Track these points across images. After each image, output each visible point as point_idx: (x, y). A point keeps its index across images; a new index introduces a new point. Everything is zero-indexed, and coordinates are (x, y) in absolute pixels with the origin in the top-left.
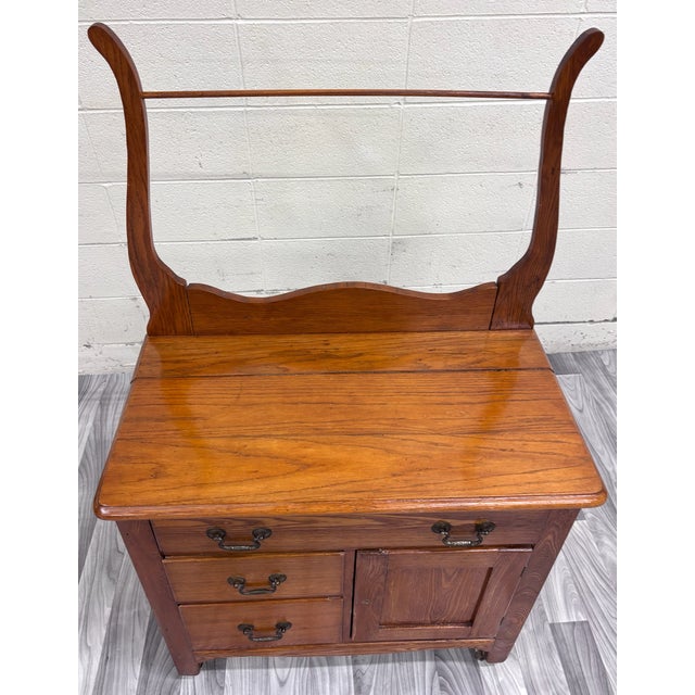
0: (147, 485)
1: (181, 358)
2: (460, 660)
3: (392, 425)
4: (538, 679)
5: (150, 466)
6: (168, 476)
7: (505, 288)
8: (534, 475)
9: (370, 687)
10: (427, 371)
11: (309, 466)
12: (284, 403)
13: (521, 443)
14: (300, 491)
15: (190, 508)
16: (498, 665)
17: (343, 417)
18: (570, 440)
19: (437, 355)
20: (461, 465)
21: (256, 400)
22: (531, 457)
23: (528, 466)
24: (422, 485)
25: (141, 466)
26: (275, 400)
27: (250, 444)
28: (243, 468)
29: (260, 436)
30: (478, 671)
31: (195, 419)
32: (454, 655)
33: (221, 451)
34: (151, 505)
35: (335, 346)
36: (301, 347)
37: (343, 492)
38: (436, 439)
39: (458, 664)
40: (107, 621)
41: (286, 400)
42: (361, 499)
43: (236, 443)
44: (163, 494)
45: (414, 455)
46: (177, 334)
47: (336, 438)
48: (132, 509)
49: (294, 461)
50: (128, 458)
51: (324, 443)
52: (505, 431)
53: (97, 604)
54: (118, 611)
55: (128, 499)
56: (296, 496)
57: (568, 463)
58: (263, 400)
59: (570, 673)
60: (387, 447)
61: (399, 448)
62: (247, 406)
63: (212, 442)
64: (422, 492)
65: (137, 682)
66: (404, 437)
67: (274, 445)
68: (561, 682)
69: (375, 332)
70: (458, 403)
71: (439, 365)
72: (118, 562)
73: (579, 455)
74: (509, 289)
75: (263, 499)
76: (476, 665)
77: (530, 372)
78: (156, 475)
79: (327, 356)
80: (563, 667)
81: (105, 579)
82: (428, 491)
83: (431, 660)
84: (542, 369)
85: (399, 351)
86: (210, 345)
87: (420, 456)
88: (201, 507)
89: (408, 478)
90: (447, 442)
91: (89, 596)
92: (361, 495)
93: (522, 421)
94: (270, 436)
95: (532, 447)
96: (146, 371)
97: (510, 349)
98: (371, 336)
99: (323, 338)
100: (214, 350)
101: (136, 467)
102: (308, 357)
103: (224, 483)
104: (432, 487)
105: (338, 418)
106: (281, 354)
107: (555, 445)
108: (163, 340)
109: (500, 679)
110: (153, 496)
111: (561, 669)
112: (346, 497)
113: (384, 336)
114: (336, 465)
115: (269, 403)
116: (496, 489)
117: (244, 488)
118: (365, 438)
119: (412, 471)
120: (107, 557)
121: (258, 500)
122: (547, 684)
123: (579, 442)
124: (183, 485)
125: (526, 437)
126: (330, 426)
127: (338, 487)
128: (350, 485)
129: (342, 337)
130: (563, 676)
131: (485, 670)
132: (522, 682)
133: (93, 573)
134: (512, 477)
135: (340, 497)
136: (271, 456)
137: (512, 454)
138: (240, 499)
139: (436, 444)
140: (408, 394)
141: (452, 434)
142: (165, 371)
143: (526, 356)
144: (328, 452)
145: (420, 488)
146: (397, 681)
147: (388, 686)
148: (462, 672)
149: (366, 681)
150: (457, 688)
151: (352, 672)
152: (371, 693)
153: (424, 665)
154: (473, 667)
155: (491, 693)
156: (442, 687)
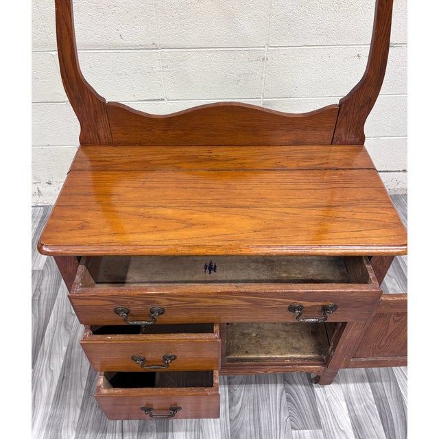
0: (76, 233)
1: (104, 159)
2: (301, 385)
3: (256, 202)
4: (354, 396)
5: (78, 222)
6: (91, 228)
7: (345, 108)
8: (360, 233)
9: (239, 398)
10: (284, 169)
11: (194, 225)
12: (177, 187)
13: (351, 214)
14: (187, 239)
15: (106, 248)
16: (327, 387)
17: (220, 197)
18: (387, 212)
19: (292, 159)
20: (305, 226)
21: (157, 185)
22: (359, 222)
23: (356, 227)
24: (276, 237)
25: (72, 222)
26: (171, 185)
27: (152, 211)
28: (147, 225)
29: (159, 207)
30: (313, 391)
31: (112, 195)
32: (297, 381)
33: (129, 214)
34: (78, 246)
35: (216, 153)
36: (192, 154)
37: (218, 240)
38: (288, 210)
39: (300, 387)
40: (64, 355)
41: (179, 186)
42: (231, 245)
43: (142, 210)
44: (87, 239)
45: (272, 220)
46: (101, 144)
47: (214, 209)
48: (64, 248)
49: (183, 222)
50: (63, 217)
51: (205, 212)
52: (340, 206)
53: (57, 345)
54: (71, 349)
55: (62, 241)
56: (184, 242)
57: (385, 226)
58: (162, 185)
59: (376, 394)
60: (251, 214)
61: (260, 216)
62: (150, 188)
63: (123, 209)
64: (275, 242)
65: (83, 391)
66: (264, 209)
67: (169, 212)
68: (370, 399)
69: (246, 145)
70: (306, 189)
71: (293, 165)
72: (72, 321)
73: (395, 221)
74: (348, 108)
75: (160, 243)
76: (312, 387)
77: (361, 171)
78: (82, 227)
79: (210, 160)
80: (372, 389)
81: (63, 330)
82: (280, 241)
83: (281, 383)
84: (370, 169)
85: (263, 157)
86: (124, 152)
87: (275, 220)
88: (114, 248)
89: (266, 233)
90: (295, 212)
91: (52, 340)
92: (231, 243)
93: (353, 200)
94: (166, 206)
95: (359, 216)
96: (78, 166)
97: (346, 157)
98: (243, 148)
99: (208, 148)
100: (128, 155)
101: (68, 222)
102: (196, 160)
103: (132, 233)
104: (282, 239)
105: (216, 197)
106: (175, 158)
107: (375, 215)
108: (90, 148)
109: (328, 396)
110: (80, 240)
111: (370, 391)
112: (220, 243)
113: (253, 148)
114: (214, 224)
115: (167, 187)
116: (331, 241)
117: (147, 237)
118: (236, 209)
119: (269, 229)
120: (64, 316)
121: (156, 243)
122: (360, 400)
123: (394, 214)
124: (102, 234)
125: (356, 210)
126: (210, 202)
127: (214, 238)
128: (224, 237)
129: (222, 148)
130: (372, 396)
131: (318, 390)
132: (343, 398)
133: (55, 326)
134: (343, 234)
135: (215, 243)
136: (166, 218)
137: (345, 220)
138: (142, 243)
139: (288, 213)
140: (269, 183)
141: (300, 208)
142: (92, 166)
143: (358, 161)
144: (208, 217)
145: (273, 239)
146: (258, 395)
147: (252, 398)
148: (302, 391)
149: (237, 394)
150: (298, 401)
151: (227, 389)
152: (240, 402)
153: (277, 386)
154: (309, 388)
155: (321, 404)
156: (288, 399)
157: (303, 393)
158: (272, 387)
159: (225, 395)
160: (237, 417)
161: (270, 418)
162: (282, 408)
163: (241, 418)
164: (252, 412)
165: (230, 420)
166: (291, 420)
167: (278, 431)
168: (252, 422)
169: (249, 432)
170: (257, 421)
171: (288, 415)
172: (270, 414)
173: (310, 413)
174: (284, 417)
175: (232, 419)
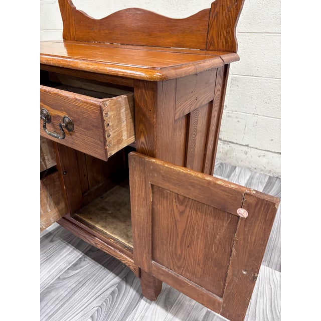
2: (134, 289)
32: (134, 284)
39: (132, 290)
76: (141, 298)
83: (121, 277)
131: (143, 303)
146: (95, 274)
147: (89, 273)
148: (130, 294)
149: (83, 264)
150: (119, 300)
151: (81, 256)
152: (79, 270)
153: (115, 277)
154: (138, 297)
155: (134, 316)
156: (113, 293)
157: (129, 297)
158: (111, 275)
159: (75, 260)
160: (65, 279)
161: (85, 297)
162: (101, 296)
163: (66, 281)
164: (77, 283)
165: (59, 278)
166: (97, 310)
167: (79, 311)
168: (69, 290)
169: (59, 295)
170: (74, 291)
171: (99, 305)
172: (88, 294)
173: (118, 317)
174: (96, 304)
175: (61, 278)
